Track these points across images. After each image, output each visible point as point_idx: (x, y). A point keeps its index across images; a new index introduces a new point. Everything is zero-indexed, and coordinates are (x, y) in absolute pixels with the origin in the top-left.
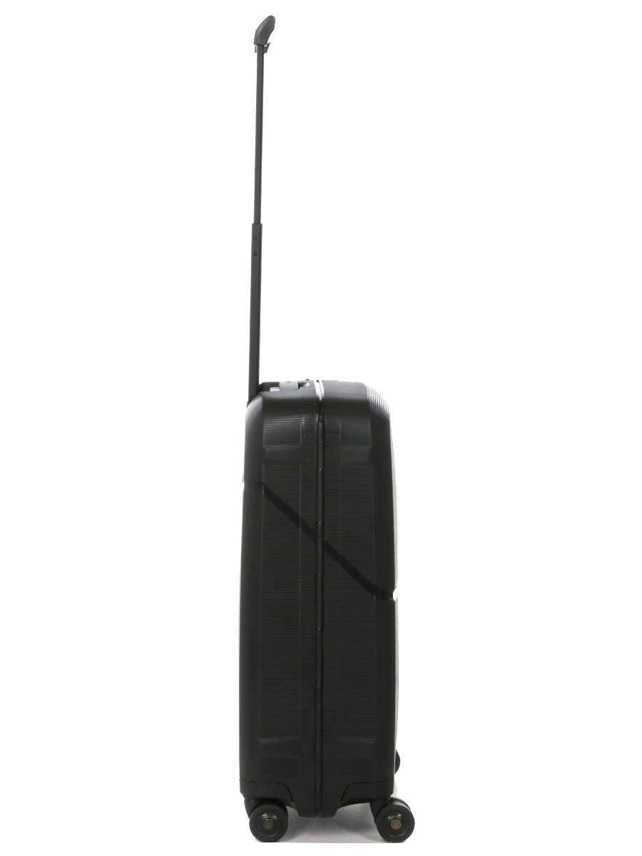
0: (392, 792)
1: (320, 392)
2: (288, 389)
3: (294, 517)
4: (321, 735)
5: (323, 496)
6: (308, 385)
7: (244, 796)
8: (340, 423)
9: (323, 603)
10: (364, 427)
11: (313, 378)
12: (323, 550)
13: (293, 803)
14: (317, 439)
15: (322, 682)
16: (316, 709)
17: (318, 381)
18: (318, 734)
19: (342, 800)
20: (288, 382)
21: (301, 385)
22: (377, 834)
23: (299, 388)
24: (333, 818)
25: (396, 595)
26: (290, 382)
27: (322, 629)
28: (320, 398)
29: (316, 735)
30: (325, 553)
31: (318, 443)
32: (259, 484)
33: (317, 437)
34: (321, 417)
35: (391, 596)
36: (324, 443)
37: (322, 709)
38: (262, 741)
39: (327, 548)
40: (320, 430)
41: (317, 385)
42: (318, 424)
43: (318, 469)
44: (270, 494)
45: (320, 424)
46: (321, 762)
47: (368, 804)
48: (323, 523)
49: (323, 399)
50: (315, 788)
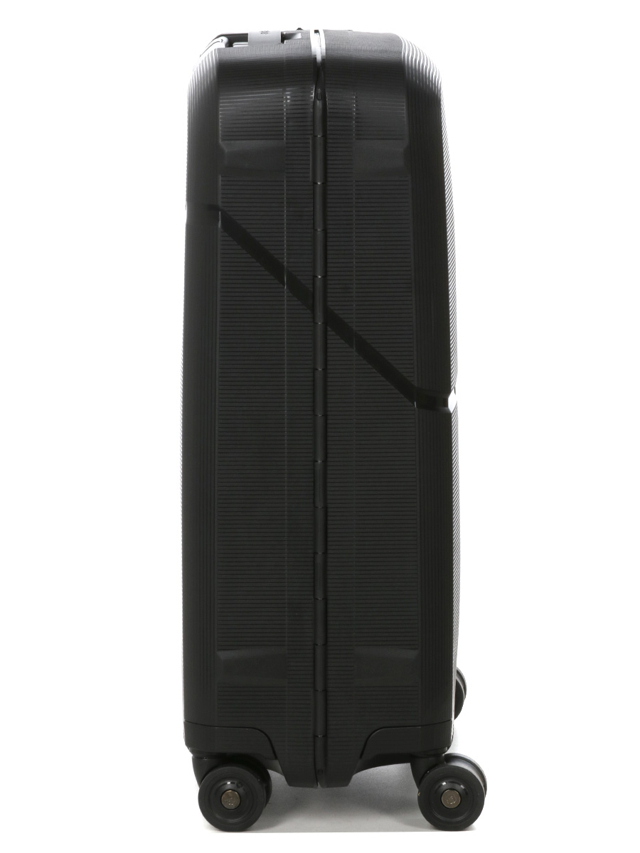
0: (448, 744)
1: (318, 48)
2: (263, 42)
3: (274, 267)
4: (325, 644)
5: (325, 230)
6: (299, 36)
7: (192, 752)
8: (352, 101)
9: (325, 416)
10: (396, 108)
11: (309, 27)
12: (325, 324)
13: (276, 763)
14: (314, 130)
15: (325, 553)
16: (316, 599)
17: (316, 31)
18: (320, 642)
19: (361, 757)
20: (262, 33)
21: (285, 37)
22: (420, 816)
23: (282, 41)
24: (346, 788)
25: (453, 401)
26: (267, 32)
27: (325, 461)
28: (319, 58)
29: (315, 645)
30: (329, 329)
31: (315, 137)
32: (213, 208)
33: (314, 125)
34: (319, 90)
35: (445, 403)
36: (325, 136)
37: (326, 599)
38: (223, 655)
39: (331, 320)
40: (319, 113)
41: (313, 37)
42: (314, 102)
43: (315, 183)
44: (231, 227)
45: (319, 103)
46: (325, 691)
47: (409, 764)
48: (325, 277)
49: (323, 60)
50: (315, 736)
